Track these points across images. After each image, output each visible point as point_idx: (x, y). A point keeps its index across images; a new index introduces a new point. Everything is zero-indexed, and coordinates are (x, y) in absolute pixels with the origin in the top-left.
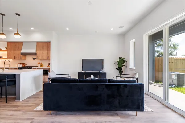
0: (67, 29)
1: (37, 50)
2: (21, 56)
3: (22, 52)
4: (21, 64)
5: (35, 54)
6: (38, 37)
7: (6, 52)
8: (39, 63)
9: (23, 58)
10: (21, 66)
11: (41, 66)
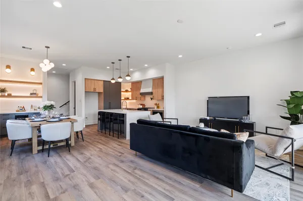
0: (180, 56)
1: (153, 89)
2: (141, 96)
3: (141, 92)
4: (141, 105)
5: (151, 93)
6: (152, 74)
7: (130, 93)
8: (156, 104)
9: (143, 98)
10: (141, 107)
11: (158, 107)
